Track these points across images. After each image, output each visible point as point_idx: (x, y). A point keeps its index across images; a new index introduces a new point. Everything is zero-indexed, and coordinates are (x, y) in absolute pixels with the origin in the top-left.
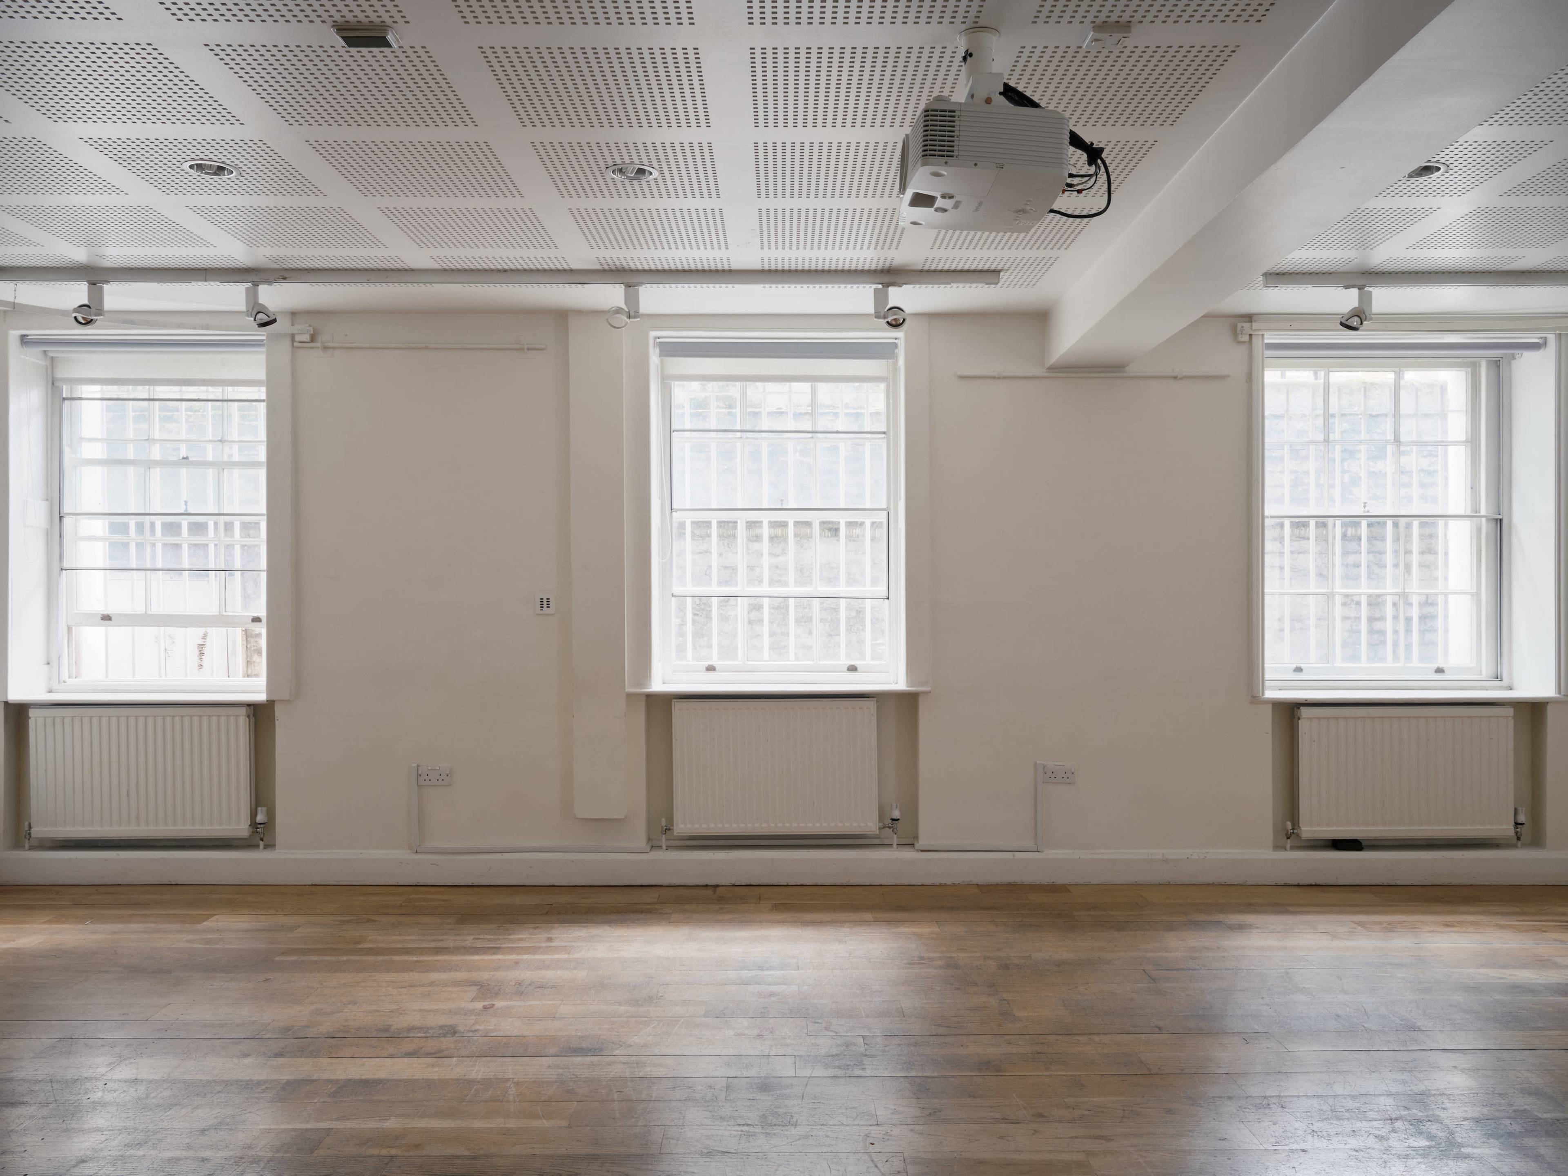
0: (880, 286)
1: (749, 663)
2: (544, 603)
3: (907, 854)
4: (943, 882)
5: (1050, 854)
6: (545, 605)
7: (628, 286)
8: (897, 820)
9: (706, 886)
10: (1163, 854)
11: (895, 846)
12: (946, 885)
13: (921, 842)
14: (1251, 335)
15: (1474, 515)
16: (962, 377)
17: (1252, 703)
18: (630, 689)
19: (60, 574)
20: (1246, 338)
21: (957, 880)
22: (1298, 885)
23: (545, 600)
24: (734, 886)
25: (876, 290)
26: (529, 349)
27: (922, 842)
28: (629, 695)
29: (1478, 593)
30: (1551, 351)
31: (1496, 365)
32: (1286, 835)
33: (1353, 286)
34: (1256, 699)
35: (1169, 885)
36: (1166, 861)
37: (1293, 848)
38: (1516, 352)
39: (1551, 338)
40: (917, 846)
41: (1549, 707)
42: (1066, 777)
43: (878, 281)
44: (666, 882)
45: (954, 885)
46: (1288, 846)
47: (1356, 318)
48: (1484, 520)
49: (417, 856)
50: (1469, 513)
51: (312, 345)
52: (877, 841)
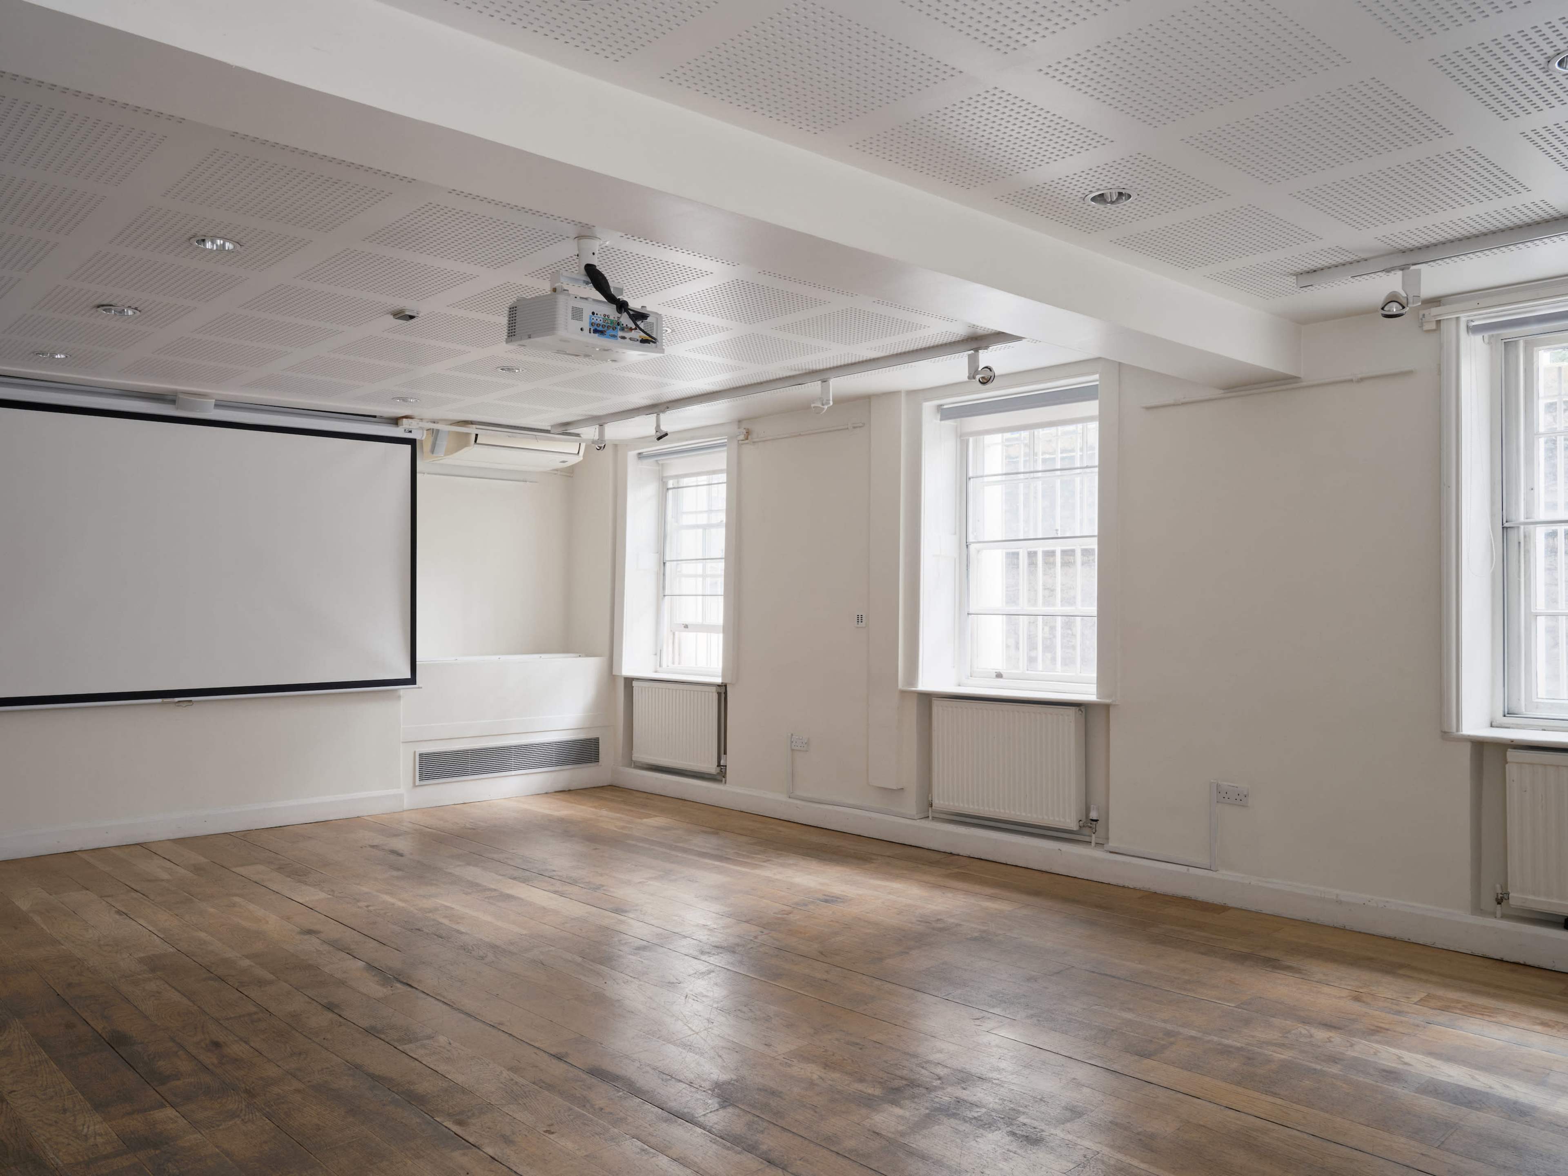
0: (972, 352)
1: (1029, 672)
2: (860, 619)
3: (1098, 854)
4: (1126, 885)
5: (1224, 874)
6: (860, 621)
7: (824, 381)
8: (1096, 821)
10: (1337, 895)
11: (1093, 844)
12: (1128, 888)
13: (1110, 844)
14: (1439, 322)
16: (1148, 408)
17: (1442, 739)
18: (901, 686)
19: (663, 599)
20: (1433, 326)
22: (1501, 961)
23: (862, 616)
25: (969, 356)
26: (854, 428)
27: (1112, 844)
28: (903, 692)
32: (1497, 899)
33: (1392, 269)
34: (1447, 736)
35: (1343, 929)
36: (1340, 902)
37: (1504, 916)
40: (1106, 847)
42: (1240, 800)
43: (969, 348)
44: (926, 845)
45: (1134, 889)
46: (1499, 914)
47: (1395, 305)
49: (791, 800)
51: (747, 441)
52: (1076, 837)
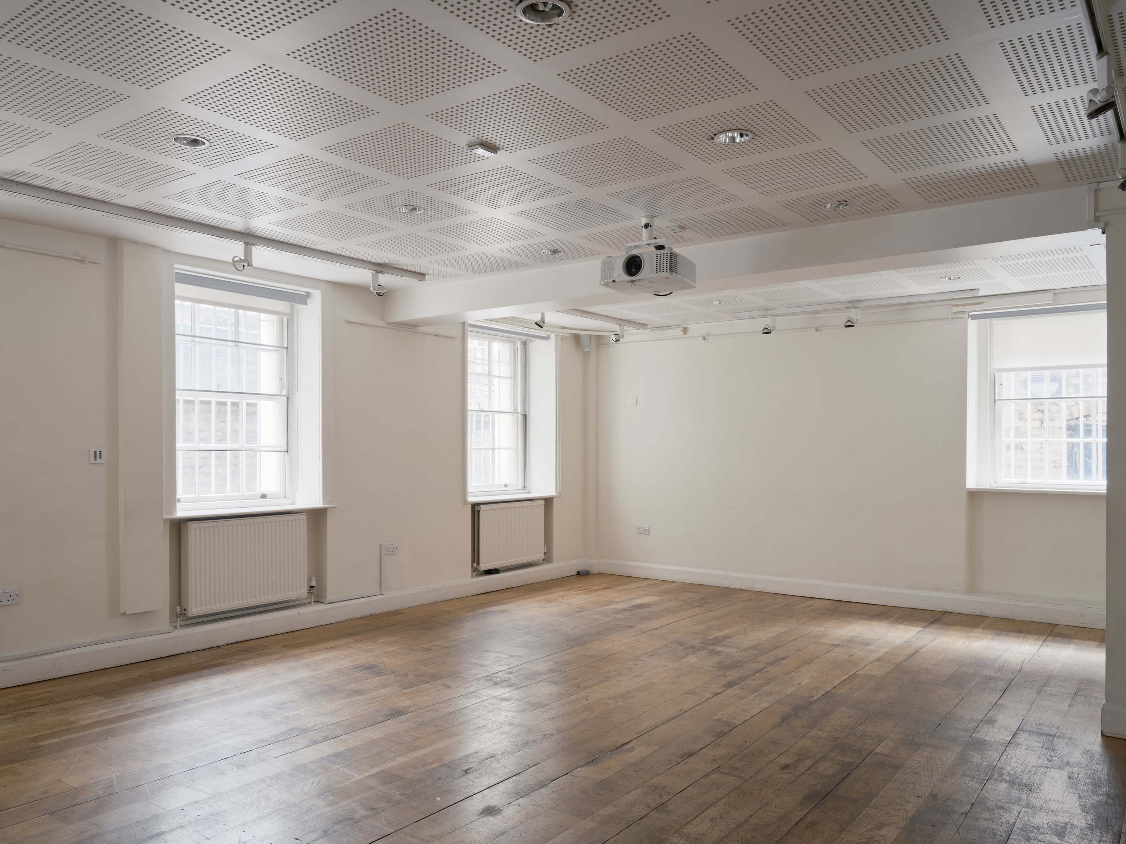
2: (97, 455)
3: (321, 607)
4: (340, 620)
5: (388, 595)
6: (98, 457)
7: (247, 244)
9: (211, 648)
10: (433, 587)
11: (313, 603)
13: (327, 599)
15: (515, 412)
16: (348, 322)
17: (464, 504)
18: (164, 516)
21: (346, 618)
23: (98, 453)
24: (228, 644)
26: (88, 262)
27: (329, 599)
28: (166, 521)
29: (517, 449)
30: (553, 340)
31: (524, 344)
32: (475, 569)
34: (465, 502)
37: (477, 576)
38: (533, 339)
39: (553, 336)
40: (325, 601)
41: (554, 499)
42: (394, 551)
45: (345, 621)
46: (474, 575)
48: (519, 415)
50: (512, 411)
52: (298, 603)
